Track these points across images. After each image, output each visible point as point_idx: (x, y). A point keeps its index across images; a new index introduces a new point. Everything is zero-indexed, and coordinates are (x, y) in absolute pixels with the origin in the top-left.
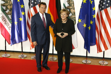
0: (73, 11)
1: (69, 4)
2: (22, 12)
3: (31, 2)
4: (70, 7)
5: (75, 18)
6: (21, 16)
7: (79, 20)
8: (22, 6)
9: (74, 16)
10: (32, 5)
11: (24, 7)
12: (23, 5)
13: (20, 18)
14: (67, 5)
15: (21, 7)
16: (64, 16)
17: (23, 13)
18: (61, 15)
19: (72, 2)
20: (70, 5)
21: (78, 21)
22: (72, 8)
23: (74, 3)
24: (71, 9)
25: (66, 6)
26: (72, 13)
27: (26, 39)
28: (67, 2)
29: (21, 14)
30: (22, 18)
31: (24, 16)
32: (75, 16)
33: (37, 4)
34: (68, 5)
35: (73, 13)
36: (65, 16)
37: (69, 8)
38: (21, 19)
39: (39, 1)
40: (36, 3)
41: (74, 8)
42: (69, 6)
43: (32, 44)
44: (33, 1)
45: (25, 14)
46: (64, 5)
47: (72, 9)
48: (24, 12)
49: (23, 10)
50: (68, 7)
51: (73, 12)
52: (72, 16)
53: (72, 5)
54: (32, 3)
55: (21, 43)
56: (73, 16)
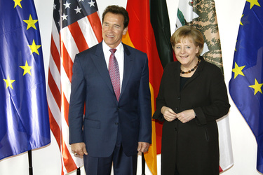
0: (214, 35)
1: (197, 10)
2: (30, 44)
3: (64, 7)
4: (203, 24)
5: (221, 61)
6: (27, 56)
7: (233, 67)
8: (31, 23)
9: (218, 56)
10: (64, 17)
11: (37, 24)
12: (35, 17)
13: (24, 65)
14: (190, 15)
15: (26, 25)
16: (185, 52)
17: (33, 48)
18: (177, 51)
19: (207, 5)
20: (201, 15)
21: (233, 74)
22: (209, 26)
23: (214, 9)
24: (207, 28)
25: (188, 20)
26: (208, 44)
27: (45, 141)
28: (192, 4)
29: (26, 50)
30: (29, 65)
31: (39, 58)
32: (221, 53)
33: (82, 15)
34: (196, 16)
35: (212, 43)
36: (189, 51)
37: (197, 25)
38: (29, 69)
39: (92, 4)
40: (78, 10)
41: (217, 25)
42: (197, 19)
43: (66, 157)
44: (67, 5)
45: (40, 50)
46: (180, 15)
47: (210, 30)
48: (39, 42)
49: (35, 35)
50: (195, 22)
51: (213, 40)
52: (209, 55)
53: (210, 15)
54: (65, 11)
55: (26, 155)
56: (215, 56)
